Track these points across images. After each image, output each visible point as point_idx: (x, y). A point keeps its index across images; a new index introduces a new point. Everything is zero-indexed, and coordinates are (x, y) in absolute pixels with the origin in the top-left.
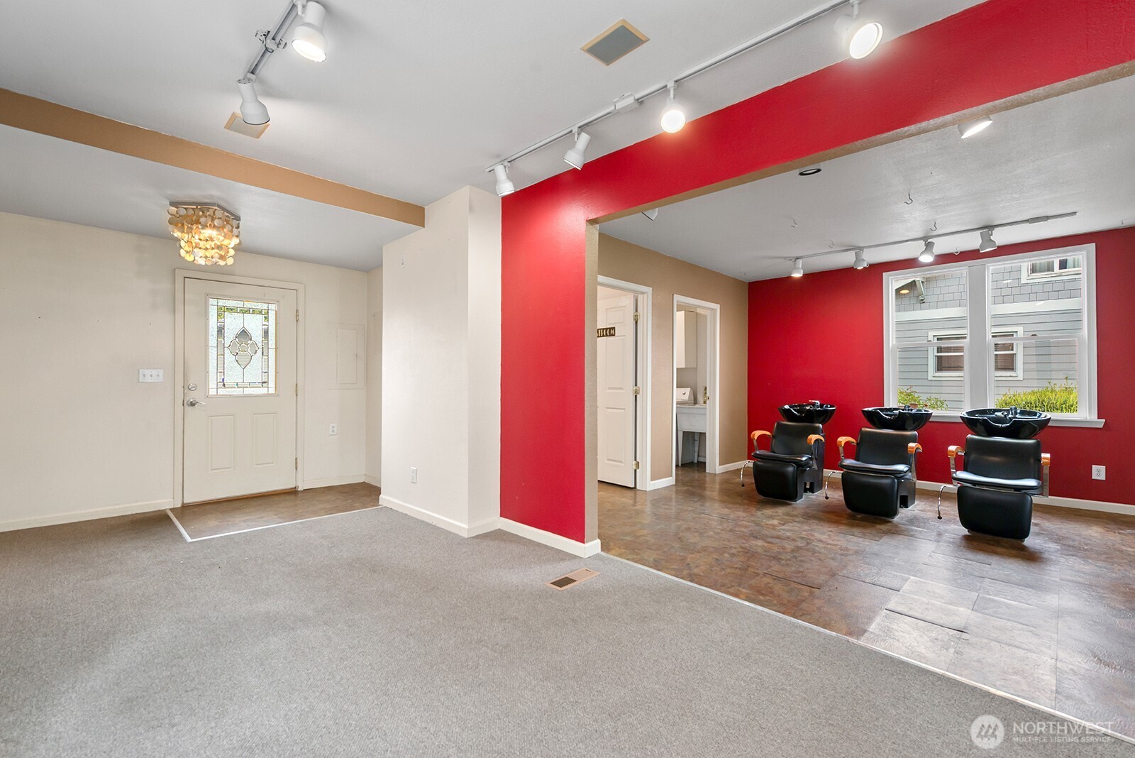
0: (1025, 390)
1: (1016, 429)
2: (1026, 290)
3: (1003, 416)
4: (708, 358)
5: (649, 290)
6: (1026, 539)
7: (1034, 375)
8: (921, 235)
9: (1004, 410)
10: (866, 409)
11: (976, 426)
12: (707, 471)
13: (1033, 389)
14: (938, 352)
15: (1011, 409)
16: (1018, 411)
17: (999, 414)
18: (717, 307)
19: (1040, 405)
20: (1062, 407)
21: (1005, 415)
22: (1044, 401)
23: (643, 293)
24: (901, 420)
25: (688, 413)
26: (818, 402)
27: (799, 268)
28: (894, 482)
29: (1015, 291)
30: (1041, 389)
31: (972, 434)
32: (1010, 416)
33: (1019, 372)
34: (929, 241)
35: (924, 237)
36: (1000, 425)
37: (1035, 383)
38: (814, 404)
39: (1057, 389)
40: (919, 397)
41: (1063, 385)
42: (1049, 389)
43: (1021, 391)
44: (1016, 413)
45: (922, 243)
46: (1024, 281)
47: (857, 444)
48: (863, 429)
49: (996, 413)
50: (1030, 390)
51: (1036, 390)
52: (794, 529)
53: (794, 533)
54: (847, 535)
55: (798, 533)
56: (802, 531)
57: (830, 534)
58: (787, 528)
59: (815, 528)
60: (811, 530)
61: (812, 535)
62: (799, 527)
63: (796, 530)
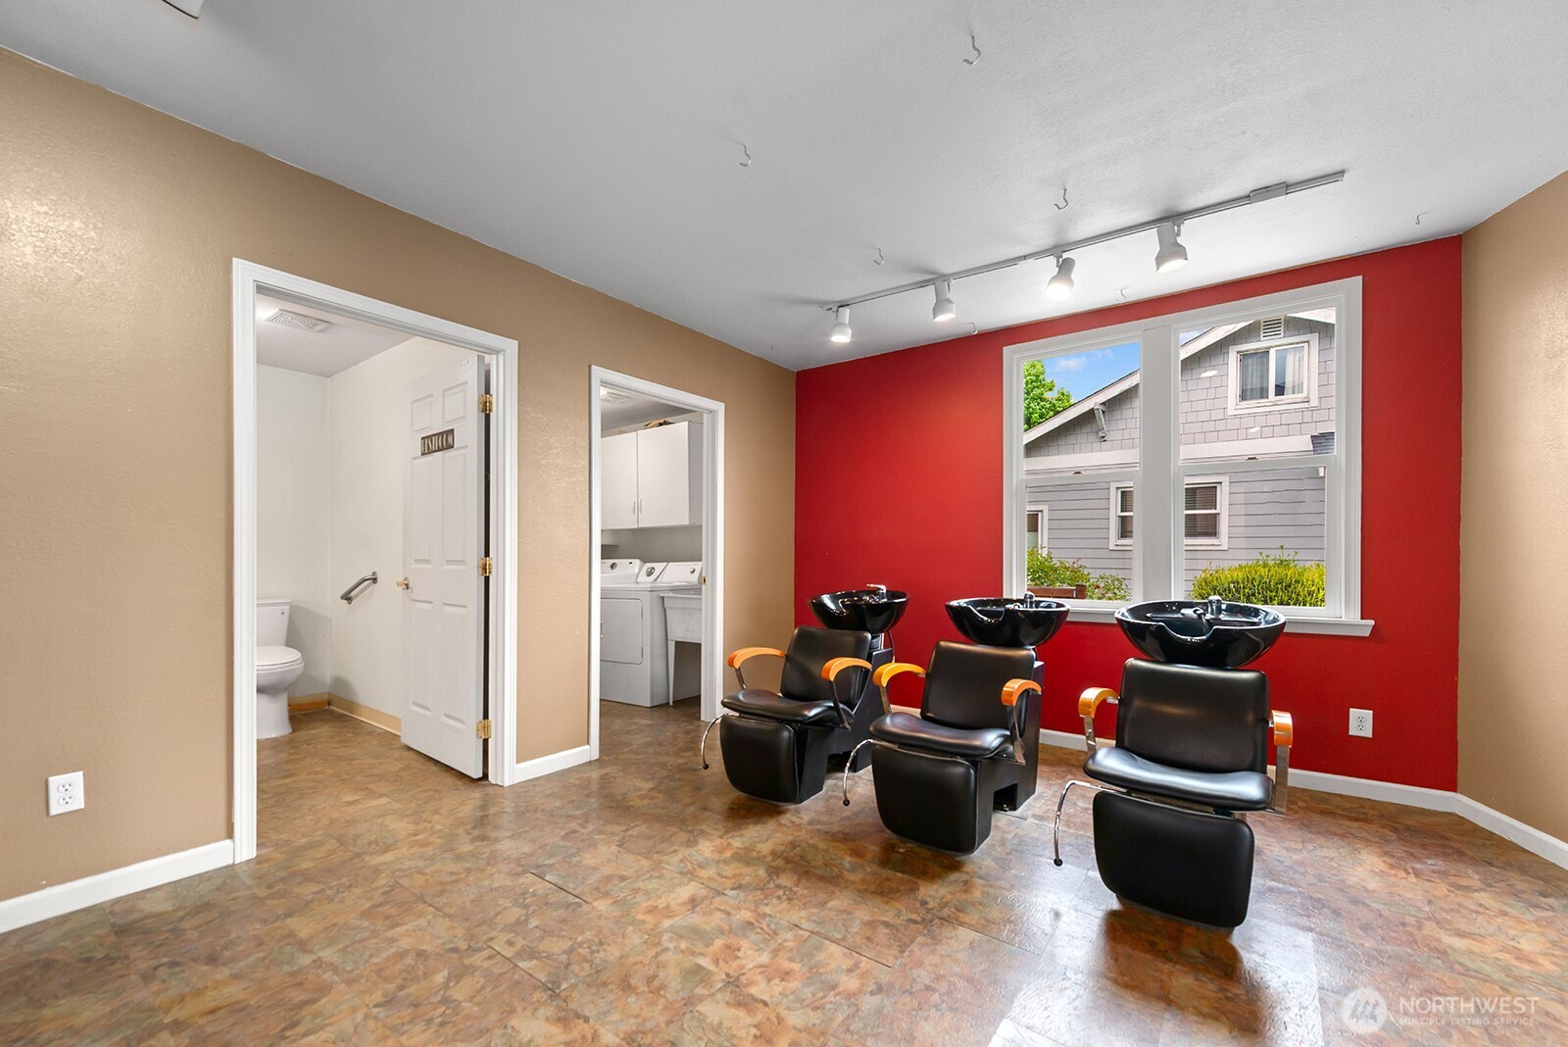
0: (1230, 563)
1: (1220, 648)
2: (1233, 424)
3: (1195, 616)
4: (704, 503)
5: (511, 346)
6: (1237, 928)
7: (1243, 543)
8: (1048, 241)
9: (1198, 604)
10: (954, 603)
11: (1144, 640)
12: (702, 719)
13: (1240, 562)
14: (1122, 511)
15: (1211, 602)
16: (1224, 607)
17: (1188, 612)
18: (719, 407)
19: (1250, 585)
20: (1277, 588)
21: (1199, 616)
22: (1254, 579)
23: (497, 352)
24: (1009, 626)
25: (685, 609)
26: (883, 589)
27: (844, 324)
28: (969, 773)
29: (1221, 425)
30: (1250, 563)
31: (1136, 659)
32: (1209, 616)
33: (1223, 540)
34: (1065, 256)
35: (1055, 247)
36: (1189, 638)
37: (1243, 554)
38: (875, 592)
39: (1271, 563)
40: (1088, 574)
41: (1278, 558)
42: (1261, 562)
43: (1225, 565)
44: (1219, 611)
45: (1052, 261)
46: (1231, 411)
47: (927, 674)
48: (942, 643)
49: (1183, 611)
50: (1236, 564)
51: (1244, 563)
52: (705, 927)
53: (690, 946)
54: (827, 942)
55: (700, 948)
56: (722, 932)
57: (786, 940)
58: (695, 919)
59: (764, 915)
60: (750, 924)
61: (732, 950)
62: (728, 914)
63: (709, 929)
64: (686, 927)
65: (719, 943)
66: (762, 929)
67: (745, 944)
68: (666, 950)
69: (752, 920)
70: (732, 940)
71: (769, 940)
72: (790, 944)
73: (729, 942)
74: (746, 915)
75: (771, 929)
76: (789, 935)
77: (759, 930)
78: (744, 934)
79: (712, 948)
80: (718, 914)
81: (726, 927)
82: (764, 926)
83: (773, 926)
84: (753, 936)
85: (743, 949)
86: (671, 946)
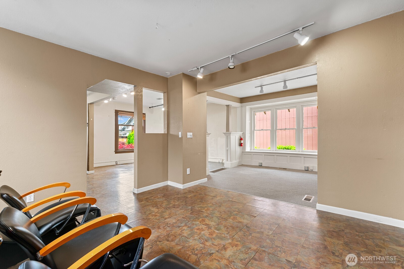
52: (219, 240)
53: (221, 235)
54: (187, 236)
55: (219, 235)
56: (214, 239)
57: (197, 236)
58: (223, 242)
59: (202, 244)
60: (206, 241)
61: (211, 234)
62: (213, 244)
63: (218, 239)
64: (224, 240)
65: (214, 236)
66: (203, 239)
67: (208, 236)
68: (227, 234)
69: (206, 242)
70: (211, 236)
71: (201, 236)
72: (196, 235)
73: (212, 236)
74: (207, 244)
75: (200, 239)
76: (196, 238)
77: (204, 239)
78: (208, 238)
79: (216, 235)
80: (216, 244)
81: (213, 240)
82: (202, 240)
83: (200, 240)
84: (206, 237)
85: (208, 234)
86: (226, 235)
